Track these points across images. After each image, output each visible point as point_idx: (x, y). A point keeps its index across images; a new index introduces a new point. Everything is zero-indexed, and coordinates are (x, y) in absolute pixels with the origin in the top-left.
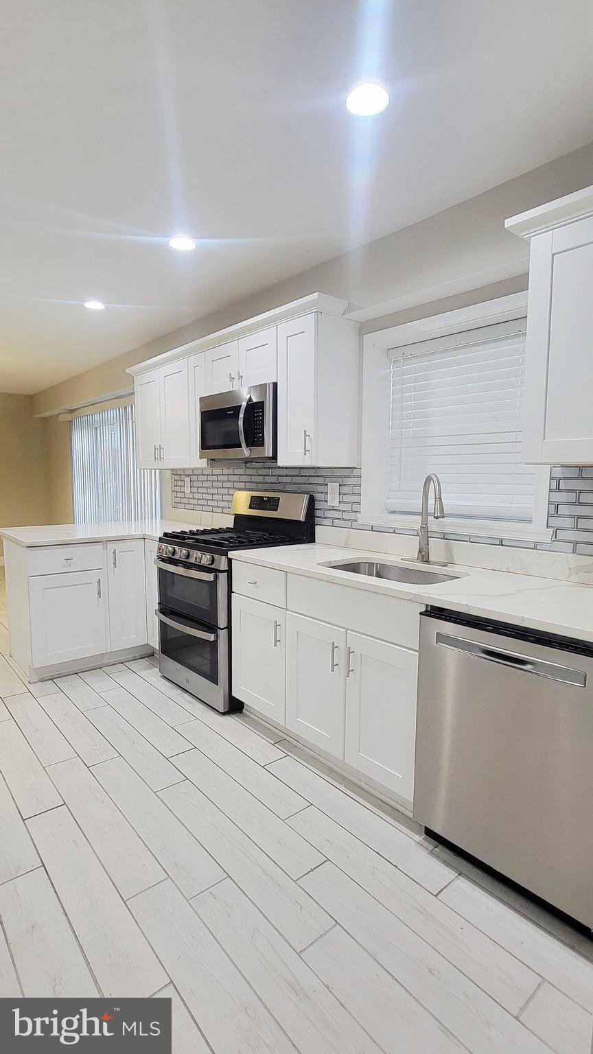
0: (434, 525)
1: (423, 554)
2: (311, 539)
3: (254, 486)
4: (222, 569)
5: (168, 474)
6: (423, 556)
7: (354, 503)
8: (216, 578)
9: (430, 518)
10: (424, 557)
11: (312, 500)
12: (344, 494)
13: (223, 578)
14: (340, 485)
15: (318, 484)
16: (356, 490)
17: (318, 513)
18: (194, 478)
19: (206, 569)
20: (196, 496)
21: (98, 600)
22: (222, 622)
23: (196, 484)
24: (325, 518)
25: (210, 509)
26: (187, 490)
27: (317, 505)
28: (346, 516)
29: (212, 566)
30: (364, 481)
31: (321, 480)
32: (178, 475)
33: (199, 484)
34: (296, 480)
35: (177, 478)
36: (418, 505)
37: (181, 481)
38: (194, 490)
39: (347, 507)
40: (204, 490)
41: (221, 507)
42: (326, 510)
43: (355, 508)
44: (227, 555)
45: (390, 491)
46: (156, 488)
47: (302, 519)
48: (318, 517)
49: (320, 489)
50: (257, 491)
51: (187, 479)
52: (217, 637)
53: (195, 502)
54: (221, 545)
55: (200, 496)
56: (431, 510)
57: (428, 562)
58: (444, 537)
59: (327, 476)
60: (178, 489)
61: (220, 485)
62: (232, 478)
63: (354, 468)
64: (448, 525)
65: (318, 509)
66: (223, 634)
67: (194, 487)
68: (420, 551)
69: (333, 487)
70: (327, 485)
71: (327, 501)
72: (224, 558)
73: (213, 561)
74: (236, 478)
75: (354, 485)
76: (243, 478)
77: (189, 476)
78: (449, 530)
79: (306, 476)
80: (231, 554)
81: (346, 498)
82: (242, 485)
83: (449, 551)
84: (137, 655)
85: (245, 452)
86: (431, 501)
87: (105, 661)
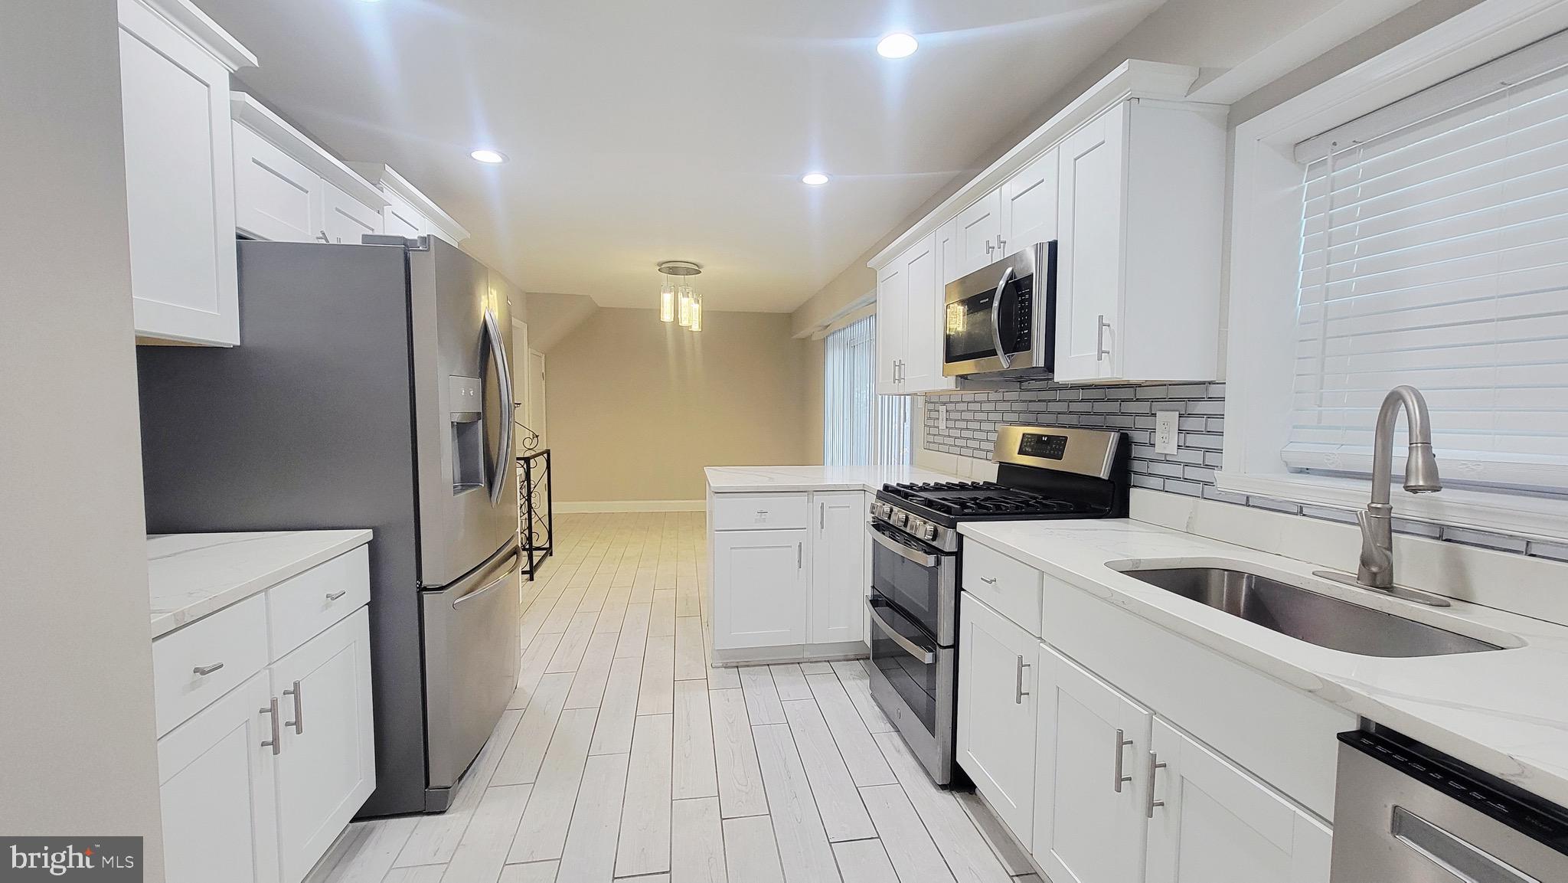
0: (1405, 505)
1: (1374, 569)
2: (1121, 511)
3: (1032, 418)
4: (947, 549)
5: (921, 400)
6: (1375, 574)
7: (1208, 450)
8: (938, 562)
9: (1396, 489)
10: (1378, 575)
11: (1125, 445)
12: (1188, 432)
13: (948, 563)
14: (1180, 416)
15: (1138, 415)
16: (1213, 425)
17: (1137, 466)
18: (951, 407)
19: (925, 547)
20: (953, 433)
21: (798, 571)
22: (945, 637)
23: (953, 416)
24: (1150, 475)
25: (969, 452)
26: (942, 425)
27: (1136, 452)
28: (1191, 473)
29: (934, 543)
30: (1230, 408)
31: (1144, 407)
32: (932, 401)
33: (957, 416)
34: (1100, 407)
35: (931, 406)
36: (1363, 455)
37: (936, 411)
38: (951, 424)
39: (1196, 457)
40: (963, 425)
41: (984, 450)
42: (1152, 460)
43: (1211, 459)
44: (954, 527)
45: (1294, 427)
46: (905, 421)
47: (1104, 473)
48: (1136, 473)
49: (1141, 422)
50: (1037, 426)
51: (942, 409)
52: (936, 658)
53: (951, 441)
54: (948, 510)
55: (957, 433)
56: (1398, 467)
57: (1388, 588)
58: (1443, 534)
59: (1157, 400)
60: (931, 422)
61: (983, 416)
62: (1001, 406)
63: (1210, 383)
64: (1453, 508)
65: (1135, 459)
66: (946, 656)
67: (951, 420)
68: (1365, 562)
69: (1166, 422)
70: (1154, 415)
71: (1153, 445)
72: (950, 531)
73: (935, 535)
74: (1006, 406)
75: (1210, 416)
76: (1017, 407)
77: (944, 404)
78: (1454, 518)
79: (1116, 400)
80: (963, 527)
81: (1192, 440)
82: (1014, 417)
83: (1458, 570)
84: (851, 654)
85: (1002, 361)
86: (1400, 450)
87: (807, 655)
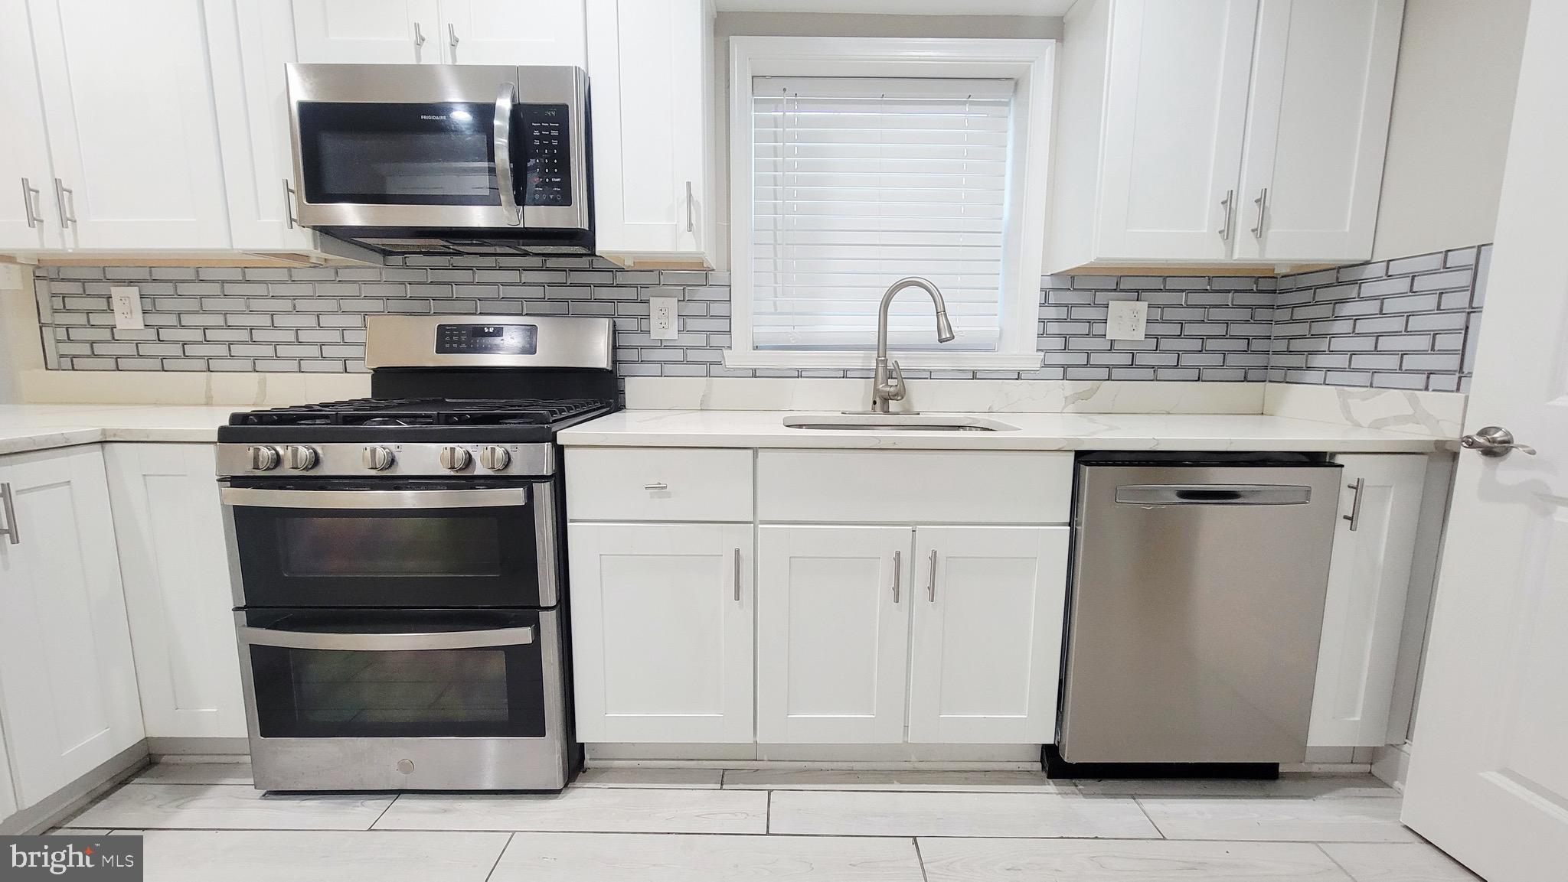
4: (544, 473)
7: (714, 333)
8: (530, 495)
12: (690, 317)
13: (544, 493)
14: (678, 301)
15: (621, 301)
16: (719, 309)
17: (624, 355)
18: (158, 289)
19: (503, 482)
20: (174, 334)
22: (548, 595)
23: (169, 304)
24: (646, 362)
28: (692, 356)
30: (738, 293)
31: (628, 293)
35: (67, 288)
39: (699, 340)
42: (645, 348)
43: (717, 340)
44: (554, 439)
47: (606, 363)
48: (624, 363)
49: (626, 309)
52: (537, 633)
59: (645, 286)
60: (72, 319)
63: (711, 271)
65: (621, 347)
66: (549, 621)
67: (159, 313)
69: (663, 308)
70: (647, 302)
71: (648, 332)
72: (548, 446)
75: (713, 301)
79: (585, 286)
80: (564, 436)
81: (692, 324)
